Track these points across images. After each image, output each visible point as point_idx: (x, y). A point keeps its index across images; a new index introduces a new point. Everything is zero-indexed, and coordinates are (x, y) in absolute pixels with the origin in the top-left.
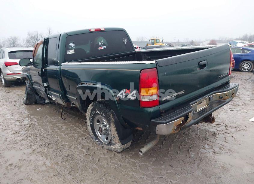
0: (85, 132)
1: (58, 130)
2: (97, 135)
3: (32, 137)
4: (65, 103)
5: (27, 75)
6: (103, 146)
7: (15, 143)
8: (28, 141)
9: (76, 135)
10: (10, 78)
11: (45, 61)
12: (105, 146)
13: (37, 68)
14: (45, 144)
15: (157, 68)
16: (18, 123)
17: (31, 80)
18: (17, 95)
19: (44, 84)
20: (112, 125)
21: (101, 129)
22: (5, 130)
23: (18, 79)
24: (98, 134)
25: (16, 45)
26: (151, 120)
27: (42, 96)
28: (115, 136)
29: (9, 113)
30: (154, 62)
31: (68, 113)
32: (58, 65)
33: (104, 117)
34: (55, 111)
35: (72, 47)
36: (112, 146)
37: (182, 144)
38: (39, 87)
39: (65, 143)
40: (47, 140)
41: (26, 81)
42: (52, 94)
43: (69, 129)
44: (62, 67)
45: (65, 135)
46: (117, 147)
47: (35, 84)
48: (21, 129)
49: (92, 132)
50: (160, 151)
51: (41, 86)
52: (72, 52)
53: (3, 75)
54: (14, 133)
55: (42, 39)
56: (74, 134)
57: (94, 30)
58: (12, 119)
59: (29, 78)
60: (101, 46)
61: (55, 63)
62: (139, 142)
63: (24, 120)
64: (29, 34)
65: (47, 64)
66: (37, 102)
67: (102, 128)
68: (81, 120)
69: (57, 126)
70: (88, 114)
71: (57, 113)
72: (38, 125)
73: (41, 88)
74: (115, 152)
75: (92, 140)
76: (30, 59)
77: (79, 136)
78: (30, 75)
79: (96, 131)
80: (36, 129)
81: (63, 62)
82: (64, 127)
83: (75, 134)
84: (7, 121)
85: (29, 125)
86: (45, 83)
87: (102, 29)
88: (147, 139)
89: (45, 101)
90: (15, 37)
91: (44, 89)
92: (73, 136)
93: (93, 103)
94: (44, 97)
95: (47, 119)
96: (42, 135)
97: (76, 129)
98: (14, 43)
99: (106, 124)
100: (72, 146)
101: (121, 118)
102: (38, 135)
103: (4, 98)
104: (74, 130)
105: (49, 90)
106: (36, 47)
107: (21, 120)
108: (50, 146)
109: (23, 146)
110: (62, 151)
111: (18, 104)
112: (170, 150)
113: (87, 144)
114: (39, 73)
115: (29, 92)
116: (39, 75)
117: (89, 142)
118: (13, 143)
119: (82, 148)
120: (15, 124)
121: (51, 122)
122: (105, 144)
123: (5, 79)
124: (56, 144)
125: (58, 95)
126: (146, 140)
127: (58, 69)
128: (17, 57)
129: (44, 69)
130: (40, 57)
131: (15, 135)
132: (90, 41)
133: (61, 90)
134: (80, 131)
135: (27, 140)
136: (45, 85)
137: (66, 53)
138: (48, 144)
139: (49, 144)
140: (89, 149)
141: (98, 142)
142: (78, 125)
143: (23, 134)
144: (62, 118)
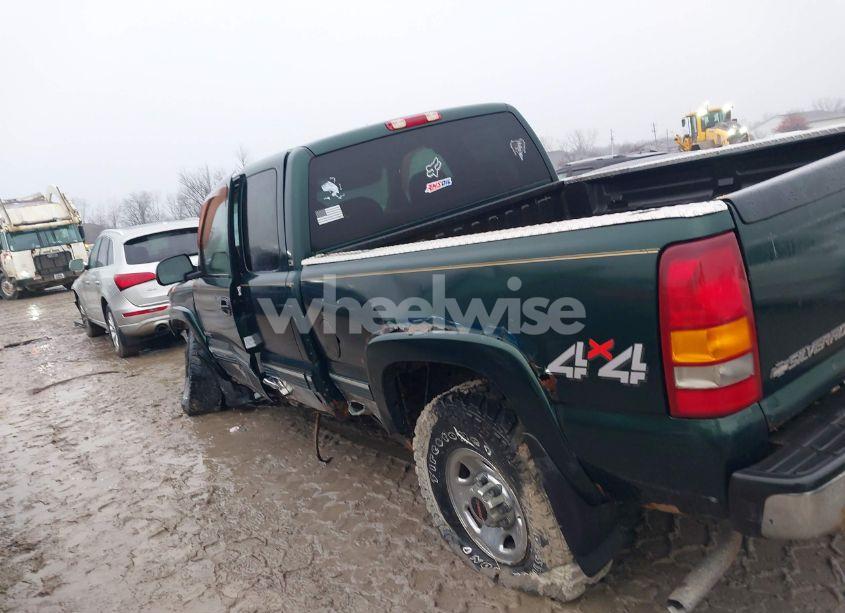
0: (413, 511)
1: (312, 511)
2: (465, 526)
3: (222, 544)
4: (328, 402)
5: (184, 313)
6: (497, 576)
7: (163, 574)
8: (208, 562)
9: (379, 527)
10: (135, 325)
11: (241, 260)
12: (505, 574)
13: (215, 285)
14: (272, 573)
15: (736, 231)
16: (168, 490)
17: (199, 328)
18: (160, 381)
19: (246, 339)
20: (529, 490)
21: (481, 504)
22: (126, 520)
23: (161, 327)
24: (467, 522)
25: (148, 219)
26: (737, 475)
27: (241, 381)
28: (545, 537)
29: (139, 453)
30: (717, 205)
31: (337, 436)
32: (289, 269)
33: (487, 457)
34: (292, 432)
35: (333, 195)
36: (534, 575)
37: (834, 545)
38: (230, 353)
39: (346, 567)
40: (275, 558)
41: (184, 334)
42: (275, 373)
43: (351, 503)
44: (305, 272)
45: (339, 530)
46: (558, 582)
47: (212, 341)
48: (181, 512)
49: (441, 515)
50: (748, 588)
51: (235, 348)
52: (332, 214)
53: (114, 320)
54: (159, 533)
55: (225, 182)
56: (371, 521)
57: (403, 124)
58: (148, 476)
59: (194, 320)
60: (434, 179)
61: (277, 262)
62: (639, 543)
63: (189, 474)
64: (184, 180)
65: (251, 269)
66: (227, 403)
67: (483, 500)
68: (388, 462)
69: (306, 494)
70: (420, 444)
71: (301, 437)
72: (239, 491)
73: (236, 352)
74: (553, 599)
75: (447, 547)
76: (192, 258)
77: (393, 530)
78: (196, 313)
79: (457, 511)
80: (230, 511)
81: (307, 256)
82: (332, 495)
83: (377, 524)
84: (133, 484)
85: (206, 496)
86: (250, 337)
87: (432, 117)
88: (672, 530)
89: (252, 397)
90: (144, 194)
91: (247, 357)
92: (369, 532)
93: (439, 403)
94: (251, 384)
95: (267, 466)
96: (255, 534)
97: (374, 498)
98: (143, 214)
99: (496, 482)
100: (373, 579)
101: (574, 466)
102: (243, 536)
103: (122, 397)
104: (368, 503)
105: (265, 359)
106: (206, 214)
107: (178, 477)
108: (291, 580)
109: (193, 589)
110: (336, 603)
111: (165, 416)
112: (789, 578)
113: (427, 566)
114: (224, 303)
115: (198, 370)
116: (225, 310)
117: (433, 554)
118: (156, 575)
119: (415, 586)
120: (161, 492)
121: (281, 478)
122: (505, 565)
123: (120, 333)
124: (312, 574)
125: (298, 378)
126: (671, 536)
127: (290, 284)
128: (150, 254)
129: (239, 288)
130: (224, 245)
131: (163, 540)
132: (384, 171)
133: (310, 357)
134: (392, 506)
135: (205, 561)
136: (250, 342)
137: (313, 220)
138: (280, 575)
139: (284, 576)
140: (440, 589)
141: (471, 555)
142: (382, 482)
143: (189, 535)
144: (319, 457)
